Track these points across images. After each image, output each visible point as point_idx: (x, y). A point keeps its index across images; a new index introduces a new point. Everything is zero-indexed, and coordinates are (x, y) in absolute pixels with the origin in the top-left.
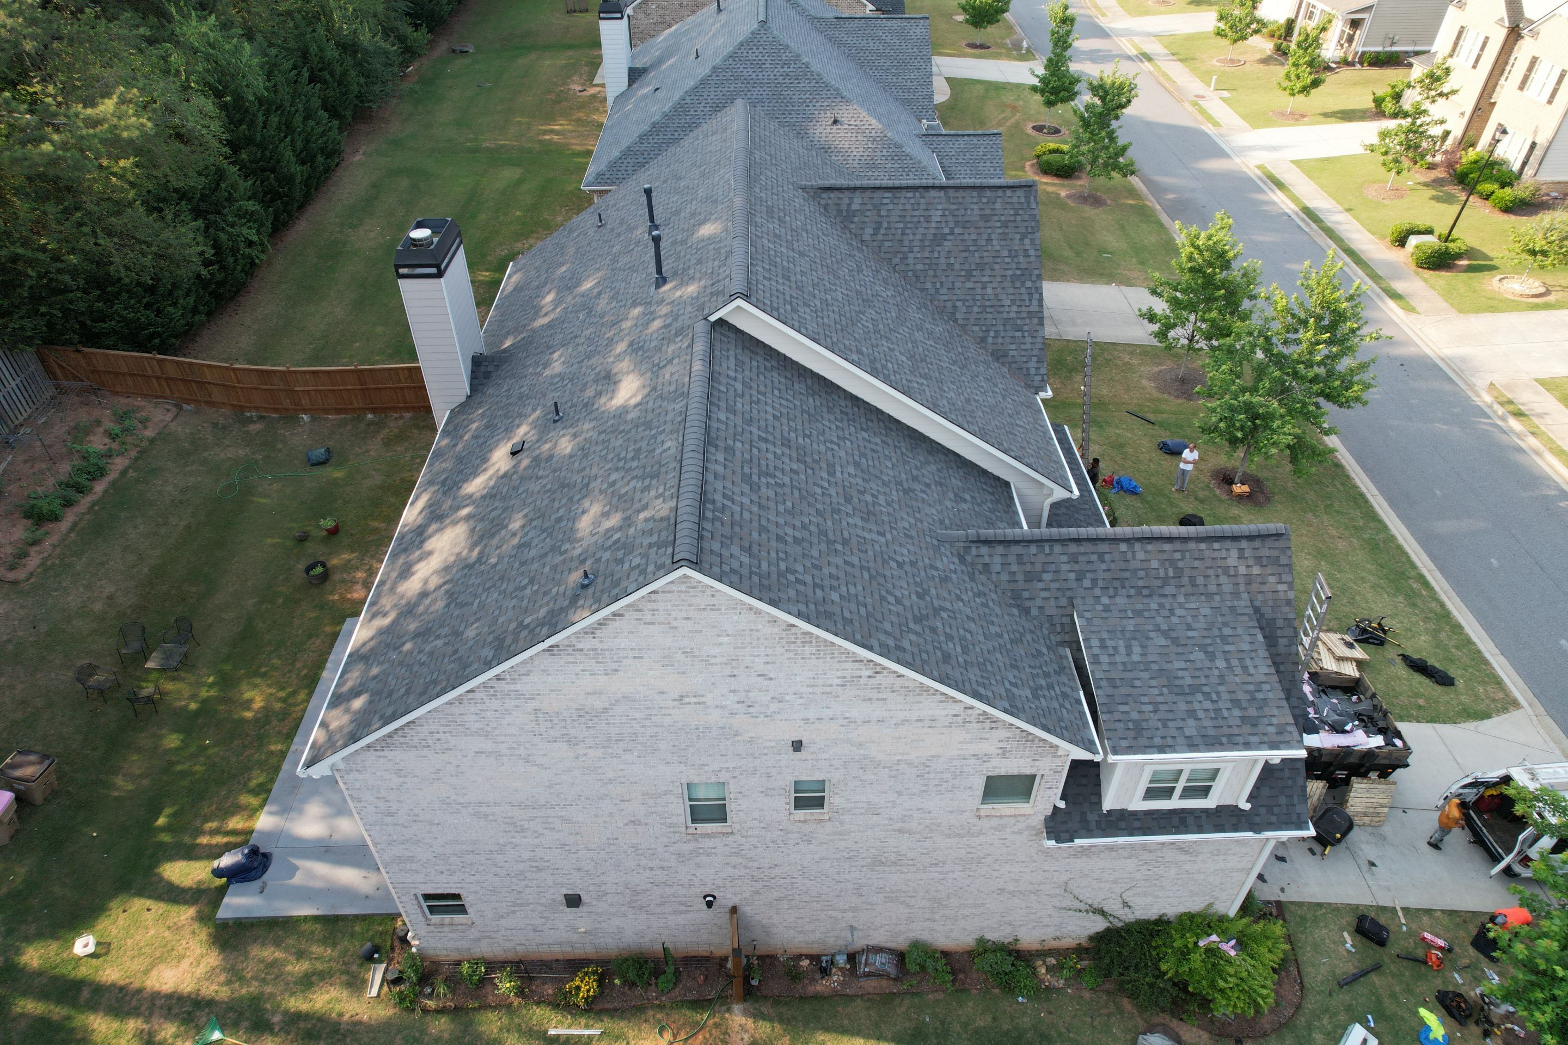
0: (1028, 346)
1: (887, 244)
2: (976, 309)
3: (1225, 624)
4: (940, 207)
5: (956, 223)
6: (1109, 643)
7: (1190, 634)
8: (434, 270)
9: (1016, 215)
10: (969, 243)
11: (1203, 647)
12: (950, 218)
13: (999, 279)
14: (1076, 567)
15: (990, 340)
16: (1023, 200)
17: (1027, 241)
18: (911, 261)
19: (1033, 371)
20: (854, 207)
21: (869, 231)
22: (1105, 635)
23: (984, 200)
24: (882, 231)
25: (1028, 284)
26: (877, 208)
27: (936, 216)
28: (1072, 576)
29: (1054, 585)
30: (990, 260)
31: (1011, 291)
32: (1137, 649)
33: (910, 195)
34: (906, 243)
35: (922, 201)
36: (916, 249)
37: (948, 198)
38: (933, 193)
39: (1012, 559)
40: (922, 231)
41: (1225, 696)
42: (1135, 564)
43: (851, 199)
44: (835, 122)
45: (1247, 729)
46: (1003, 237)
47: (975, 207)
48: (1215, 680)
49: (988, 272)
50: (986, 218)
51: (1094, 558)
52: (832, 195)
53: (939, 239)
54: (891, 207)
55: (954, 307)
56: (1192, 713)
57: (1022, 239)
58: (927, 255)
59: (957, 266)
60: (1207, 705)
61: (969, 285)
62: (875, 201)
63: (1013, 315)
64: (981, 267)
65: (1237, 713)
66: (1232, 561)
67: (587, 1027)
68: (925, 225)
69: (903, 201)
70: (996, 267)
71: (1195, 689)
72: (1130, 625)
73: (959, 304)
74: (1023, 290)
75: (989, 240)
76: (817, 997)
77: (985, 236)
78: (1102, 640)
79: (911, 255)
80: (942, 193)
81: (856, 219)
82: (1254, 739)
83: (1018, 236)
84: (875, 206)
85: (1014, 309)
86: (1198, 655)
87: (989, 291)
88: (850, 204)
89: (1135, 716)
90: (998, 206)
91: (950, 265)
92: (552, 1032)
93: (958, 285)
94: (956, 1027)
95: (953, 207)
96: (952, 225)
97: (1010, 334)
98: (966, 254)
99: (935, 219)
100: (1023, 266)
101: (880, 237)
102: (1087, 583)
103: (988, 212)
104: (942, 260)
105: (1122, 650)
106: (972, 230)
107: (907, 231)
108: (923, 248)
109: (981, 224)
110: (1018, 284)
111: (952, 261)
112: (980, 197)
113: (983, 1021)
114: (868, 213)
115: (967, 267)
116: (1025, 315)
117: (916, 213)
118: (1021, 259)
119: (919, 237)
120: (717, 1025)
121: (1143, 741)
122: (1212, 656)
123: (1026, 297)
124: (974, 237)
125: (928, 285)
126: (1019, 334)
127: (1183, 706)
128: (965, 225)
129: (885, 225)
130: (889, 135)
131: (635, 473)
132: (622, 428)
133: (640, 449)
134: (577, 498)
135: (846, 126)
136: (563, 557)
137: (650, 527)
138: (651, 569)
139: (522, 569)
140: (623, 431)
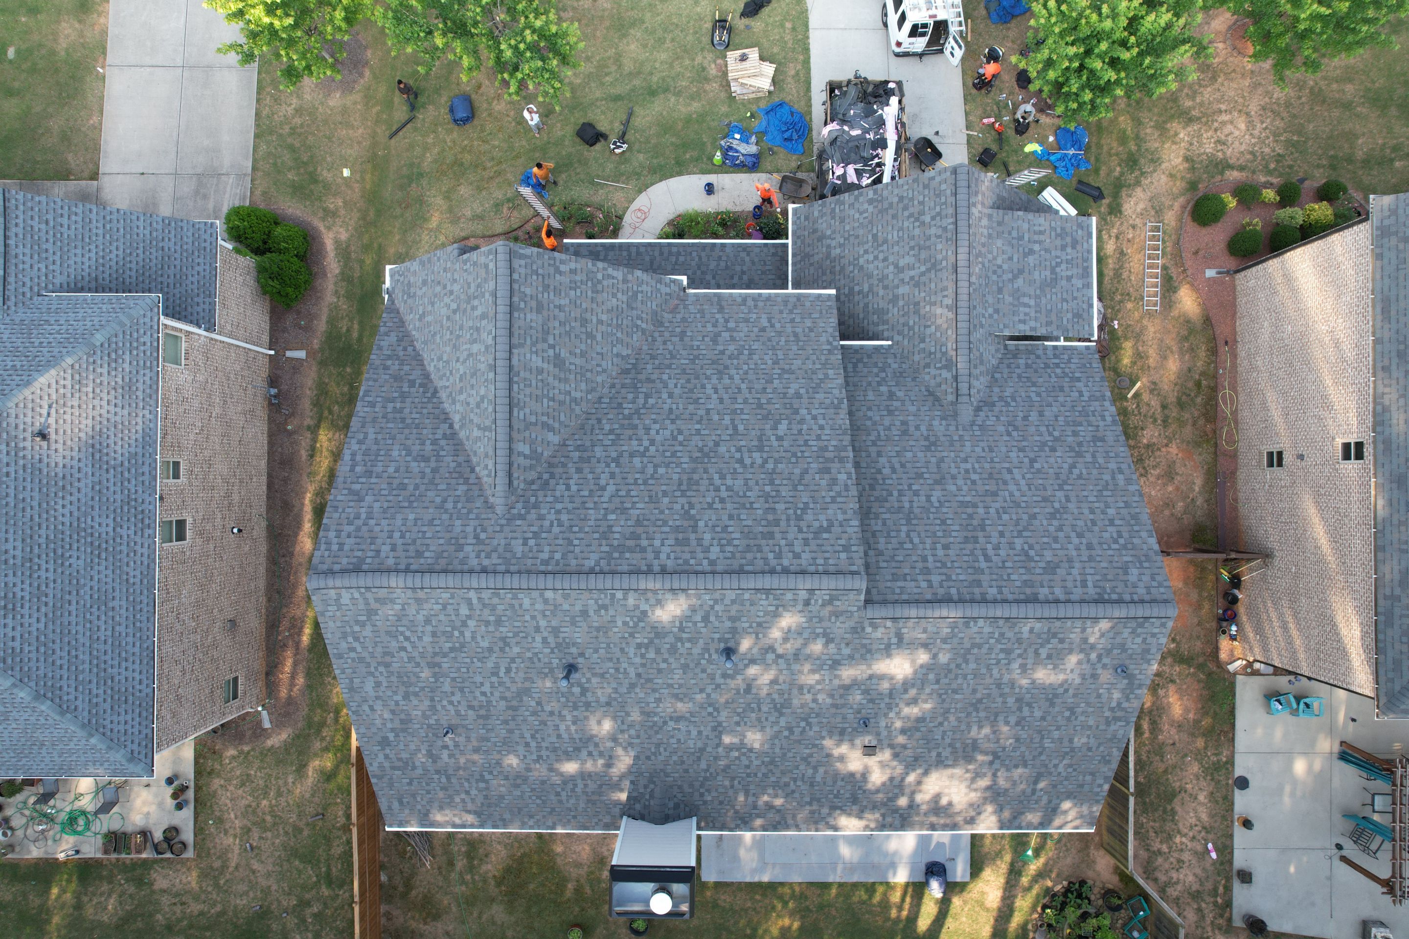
1: (562, 418)
2: (619, 335)
3: (1010, 233)
4: (528, 356)
5: (545, 340)
6: (1022, 317)
7: (1015, 260)
10: (562, 330)
11: (1026, 255)
12: (539, 346)
13: (594, 306)
15: (644, 326)
16: (523, 262)
17: (563, 268)
18: (578, 395)
19: (668, 290)
20: (527, 452)
21: (550, 437)
22: (1016, 319)
23: (522, 305)
24: (551, 422)
26: (528, 426)
27: (537, 361)
30: (579, 310)
31: (605, 295)
32: (1026, 300)
33: (515, 387)
34: (562, 397)
35: (522, 374)
36: (568, 388)
37: (521, 345)
38: (515, 361)
40: (551, 379)
41: (1059, 253)
43: (519, 454)
44: (43, 436)
45: (1079, 247)
46: (557, 292)
47: (529, 316)
48: (1048, 256)
49: (588, 316)
50: (540, 308)
52: (515, 475)
53: (558, 362)
54: (527, 411)
55: (617, 355)
56: (1069, 279)
57: (561, 273)
58: (572, 377)
59: (583, 347)
60: (1064, 266)
61: (599, 338)
62: (522, 427)
63: (625, 299)
64: (584, 322)
65: (1069, 250)
68: (545, 375)
69: (521, 396)
70: (584, 306)
71: (1053, 271)
72: (1009, 299)
73: (615, 350)
74: (605, 283)
75: (560, 307)
77: (557, 312)
78: (1020, 321)
79: (573, 394)
80: (515, 352)
81: (539, 450)
83: (558, 276)
84: (527, 428)
86: (1031, 259)
87: (604, 317)
88: (525, 457)
89: (1070, 315)
90: (528, 291)
91: (583, 354)
93: (599, 349)
95: (528, 342)
96: (546, 346)
97: (639, 305)
98: (573, 335)
99: (540, 364)
101: (557, 425)
103: (534, 304)
104: (578, 362)
105: (1027, 310)
106: (551, 325)
107: (551, 395)
108: (566, 381)
109: (545, 313)
110: (599, 287)
111: (578, 351)
112: (519, 309)
114: (533, 436)
115: (584, 337)
116: (625, 287)
117: (534, 383)
118: (578, 278)
119: (556, 383)
121: (1085, 315)
122: (1031, 252)
123: (611, 282)
124: (557, 324)
125: (599, 379)
126: (640, 296)
127: (1064, 282)
128: (546, 332)
129: (545, 419)
130: (69, 361)
131: (1031, 651)
132: (953, 666)
133: (1002, 650)
134: (1007, 690)
135: (52, 421)
136: (1071, 692)
137: (1111, 635)
138: (1156, 631)
139: (1049, 718)
140: (958, 666)
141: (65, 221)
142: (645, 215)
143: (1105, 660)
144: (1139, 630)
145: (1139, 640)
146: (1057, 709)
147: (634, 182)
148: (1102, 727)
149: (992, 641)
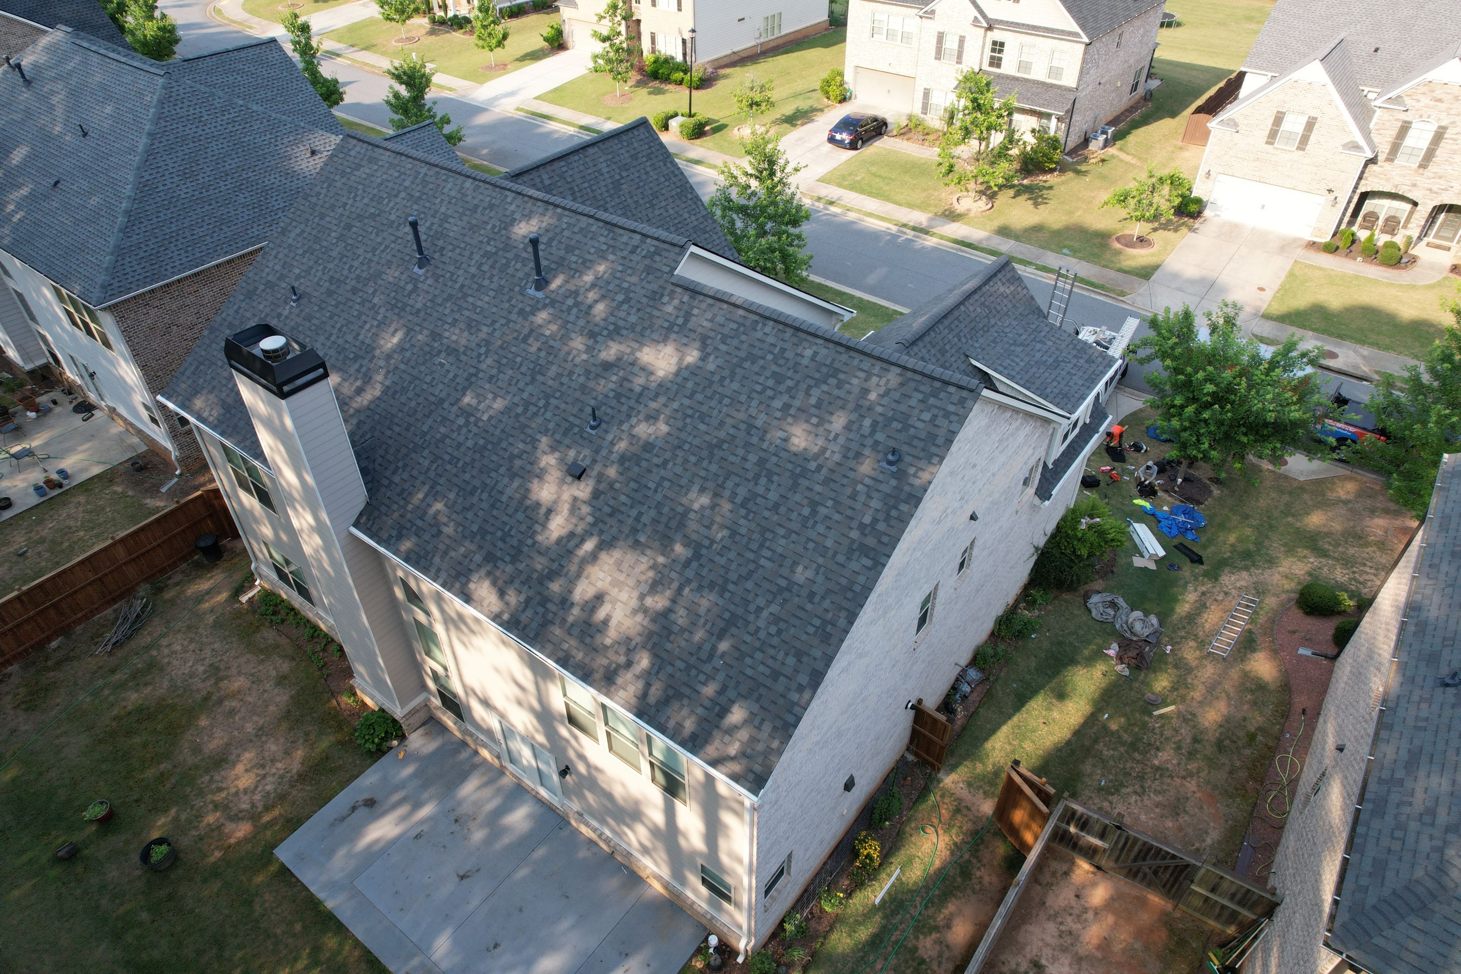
0: (718, 241)
2: (672, 229)
3: (1028, 324)
4: (601, 160)
5: (619, 168)
6: (1005, 364)
7: (1023, 338)
8: (321, 370)
9: (650, 147)
10: (637, 180)
11: (1035, 341)
12: (614, 166)
13: (671, 200)
16: (647, 135)
17: (669, 165)
20: (546, 183)
22: (999, 362)
23: (625, 143)
24: (578, 194)
25: (690, 196)
26: (562, 177)
27: (604, 168)
28: (956, 339)
29: (953, 351)
30: (656, 188)
31: (683, 206)
32: (1017, 360)
33: (576, 158)
34: (599, 197)
35: (587, 160)
36: (608, 199)
37: (601, 151)
38: (591, 151)
39: (929, 346)
40: (603, 183)
41: (1070, 357)
42: (973, 315)
43: (540, 176)
44: (313, 152)
45: (1093, 366)
46: (653, 167)
47: (622, 151)
48: (1057, 352)
49: (661, 198)
50: (634, 157)
51: (956, 322)
52: (525, 179)
53: (617, 185)
54: (570, 172)
56: (1071, 374)
57: (665, 165)
58: (618, 201)
59: (641, 202)
60: (1070, 365)
61: (657, 212)
62: (557, 172)
63: (695, 223)
64: (655, 196)
65: (1081, 361)
66: (1002, 289)
67: (890, 876)
68: (602, 178)
69: (575, 164)
70: (663, 191)
71: (1057, 362)
72: (1000, 349)
74: (690, 202)
75: (647, 173)
76: (964, 728)
77: (643, 171)
78: (1001, 365)
79: (608, 206)
80: (596, 149)
81: (554, 192)
82: (1101, 368)
83: (661, 163)
84: (559, 176)
85: (693, 218)
86: (1038, 346)
87: (671, 212)
88: (542, 182)
89: (1056, 391)
90: (636, 145)
91: (637, 202)
92: (877, 901)
93: (650, 215)
94: (1028, 677)
95: (610, 157)
96: (617, 171)
98: (640, 190)
99: (605, 170)
100: (679, 184)
102: (964, 340)
103: (633, 152)
104: (630, 201)
105: (1014, 364)
106: (632, 170)
107: (594, 188)
108: (611, 196)
109: (635, 163)
110: (684, 199)
111: (635, 198)
112: (621, 142)
113: (1033, 663)
114: (559, 184)
115: (647, 199)
116: (701, 220)
117: (590, 171)
118: (674, 179)
119: (603, 189)
120: (943, 796)
121: (1073, 400)
122: (1042, 342)
123: (694, 206)
124: (637, 175)
126: (707, 235)
127: (1063, 373)
128: (626, 168)
129: (576, 189)
131: (803, 386)
132: (716, 378)
133: (775, 374)
134: (755, 440)
136: (824, 471)
137: (896, 395)
138: (951, 408)
139: (782, 510)
140: (723, 378)
143: (880, 436)
144: (932, 401)
145: (926, 416)
146: (798, 498)
148: (841, 558)
149: (770, 357)
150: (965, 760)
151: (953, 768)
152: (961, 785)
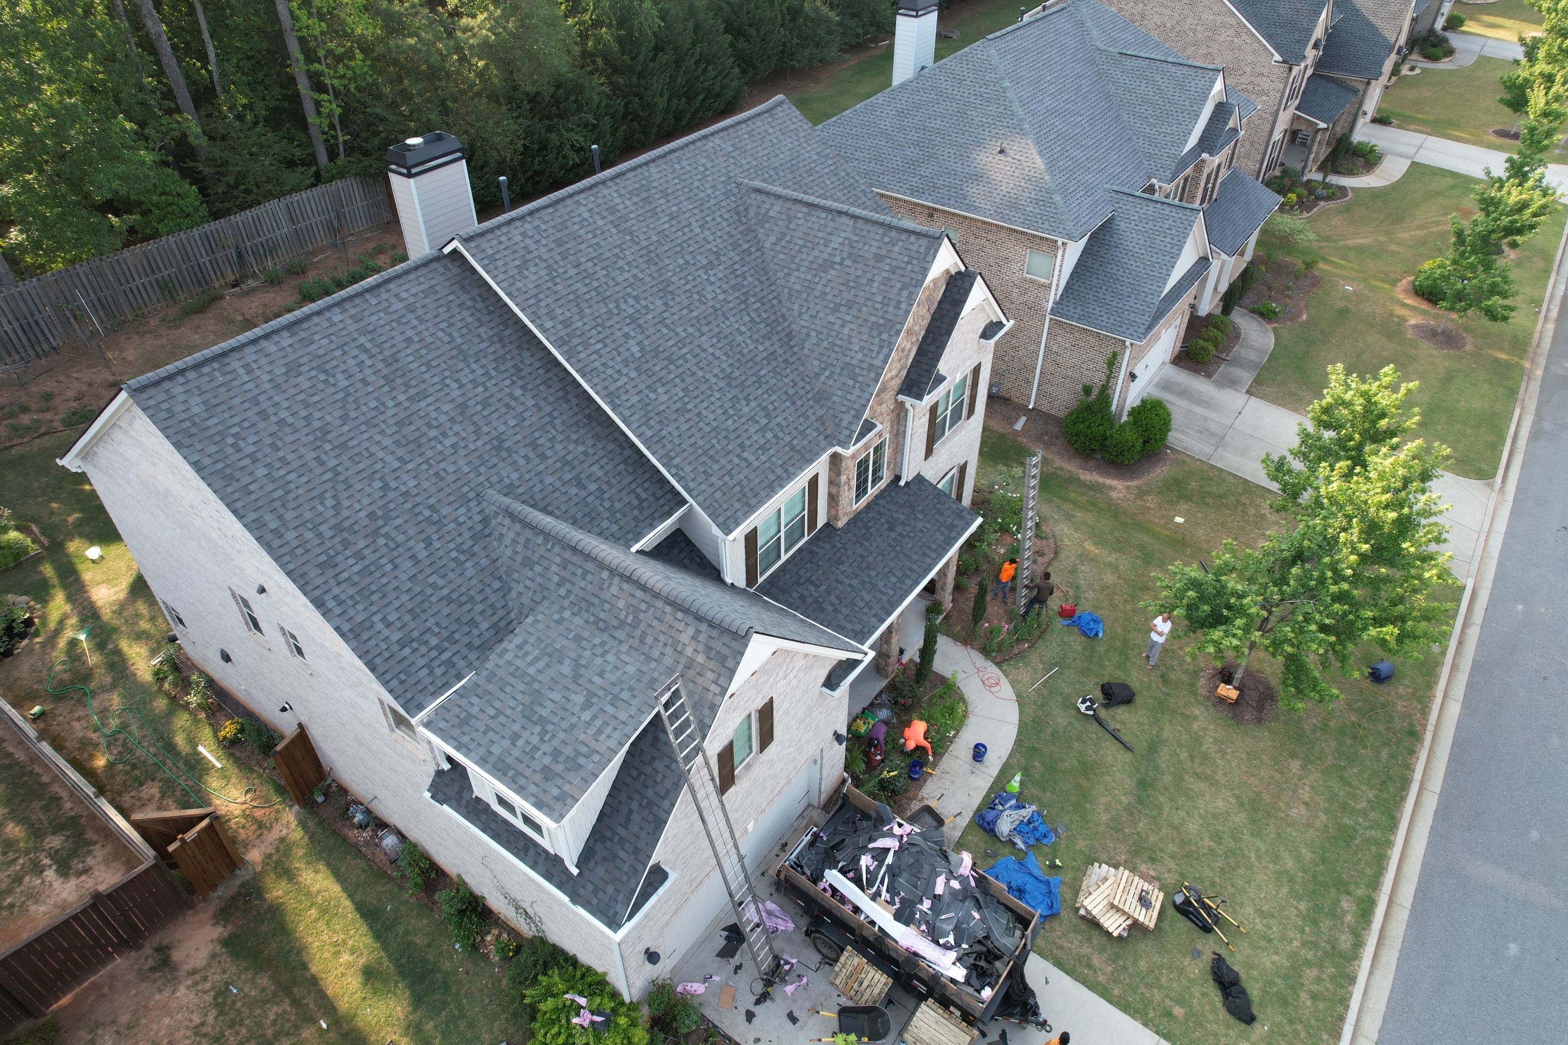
0: (853, 398)
1: (782, 256)
2: (825, 344)
3: (631, 689)
4: (843, 235)
5: (850, 255)
6: (528, 648)
7: (597, 680)
8: (405, 171)
9: (908, 263)
10: (852, 278)
11: (591, 694)
12: (847, 248)
13: (860, 322)
14: (563, 573)
15: (822, 378)
16: (922, 250)
17: (905, 293)
18: (792, 279)
19: (844, 424)
20: (771, 213)
21: (772, 239)
22: (532, 640)
23: (887, 240)
24: (783, 243)
25: (885, 336)
26: (790, 219)
27: (836, 242)
28: (556, 578)
29: (539, 580)
30: (861, 301)
31: (865, 337)
32: (540, 665)
33: (823, 215)
34: (797, 261)
35: (831, 224)
36: (803, 269)
37: (855, 228)
38: (844, 220)
39: (522, 539)
40: (816, 253)
41: (555, 742)
42: (606, 595)
43: (772, 205)
44: (1001, 152)
45: (538, 777)
46: (886, 282)
47: (875, 244)
48: (564, 725)
49: (854, 312)
50: (879, 258)
51: (579, 572)
52: (759, 197)
53: (827, 265)
54: (801, 222)
55: (808, 335)
56: (515, 737)
57: (901, 289)
58: (809, 277)
59: (829, 297)
60: (535, 740)
61: (831, 319)
62: (792, 213)
63: (855, 362)
64: (850, 305)
65: (547, 760)
66: (685, 638)
67: (218, 759)
68: (822, 248)
69: (814, 219)
70: (865, 309)
71: (543, 721)
72: (560, 643)
73: (813, 334)
74: (876, 341)
75: (871, 281)
76: (345, 840)
77: (869, 276)
78: (526, 642)
79: (796, 273)
80: (851, 222)
81: (767, 225)
82: (533, 789)
83: (899, 285)
84: (789, 217)
85: (860, 356)
86: (579, 699)
87: (846, 331)
88: (768, 210)
89: (474, 711)
90: (896, 249)
91: (824, 293)
92: (201, 748)
93: (821, 315)
94: (401, 929)
95: (855, 238)
96: (845, 255)
97: (843, 379)
98: (843, 288)
99: (833, 245)
100: (889, 317)
101: (778, 248)
102: (563, 591)
103: (884, 252)
104: (819, 287)
105: (529, 659)
106: (860, 266)
107: (804, 250)
108: (809, 269)
109: (872, 263)
110: (875, 333)
111: (828, 290)
112: (884, 235)
113: (420, 940)
114: (780, 223)
115: (838, 300)
116: (865, 366)
117: (820, 235)
118: (891, 309)
119: (811, 258)
120: (278, 811)
121: (456, 732)
122: (587, 705)
123: (876, 348)
124: (859, 273)
125: (796, 307)
126: (851, 383)
127: (516, 727)
128: (856, 259)
129: (788, 238)
130: (1047, 178)
135: (1009, 159)
141: (1168, 240)
142: (989, 686)
147: (1034, 697)
150: (311, 838)
151: (302, 823)
152: (284, 831)
